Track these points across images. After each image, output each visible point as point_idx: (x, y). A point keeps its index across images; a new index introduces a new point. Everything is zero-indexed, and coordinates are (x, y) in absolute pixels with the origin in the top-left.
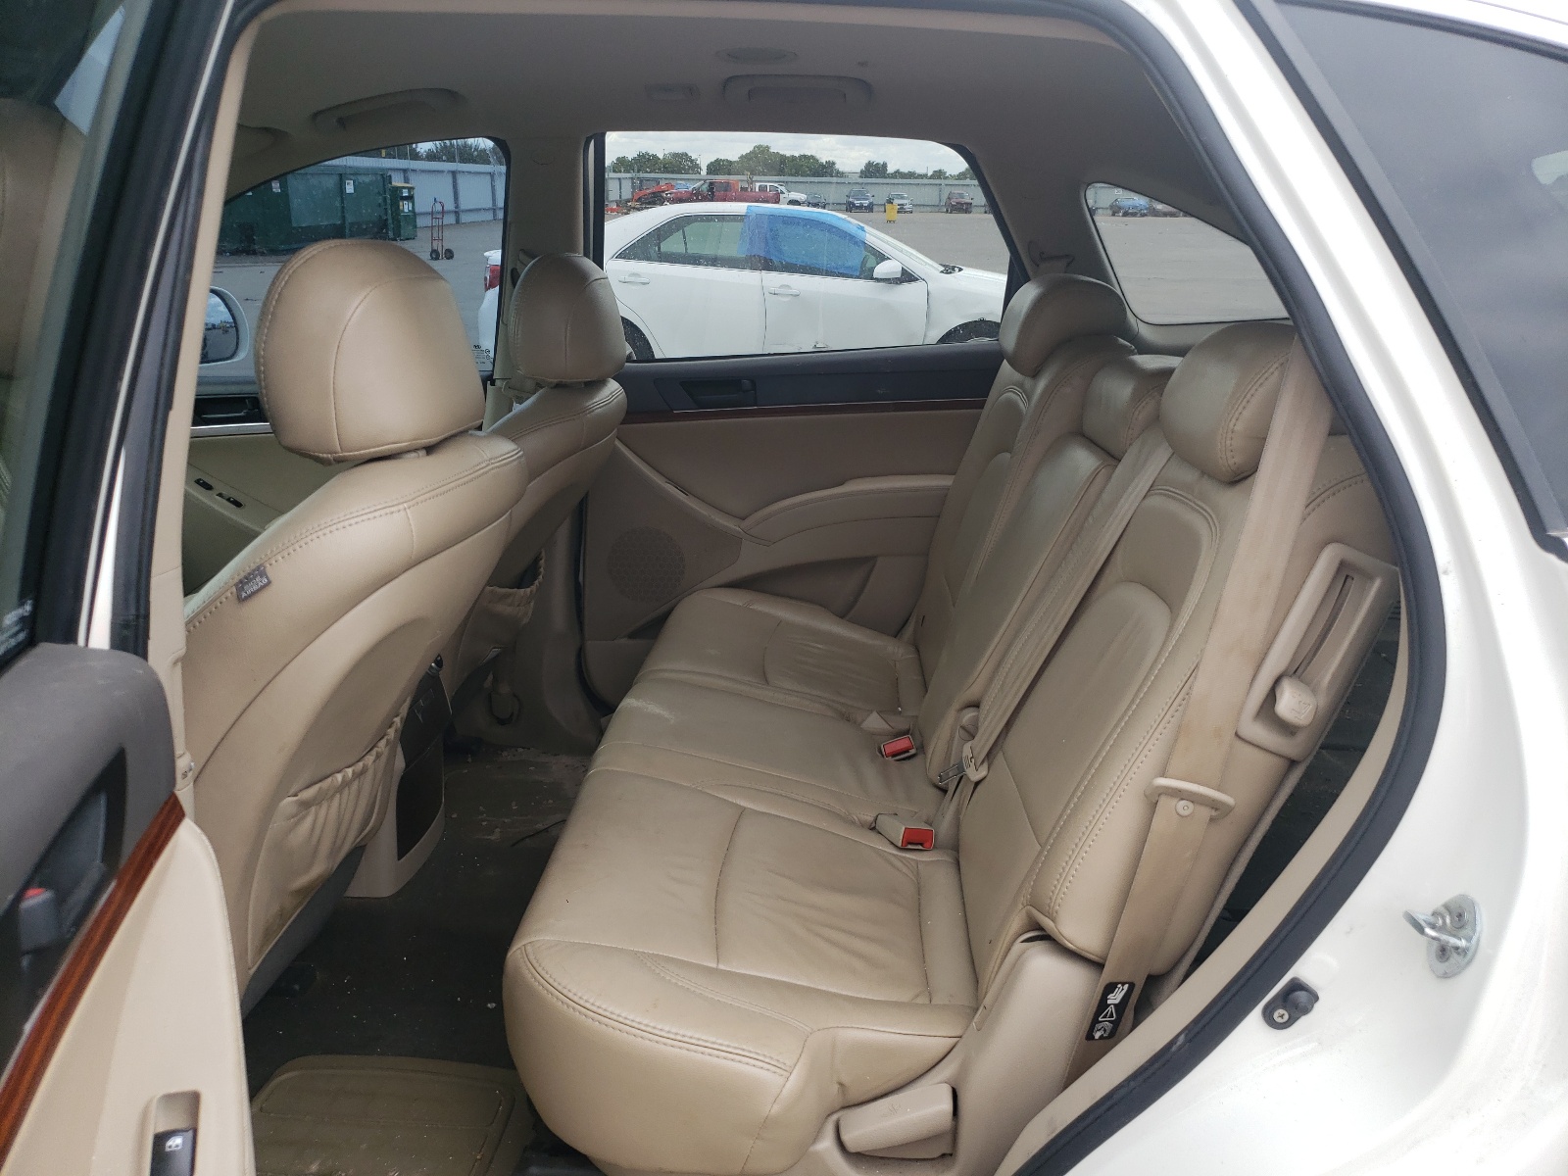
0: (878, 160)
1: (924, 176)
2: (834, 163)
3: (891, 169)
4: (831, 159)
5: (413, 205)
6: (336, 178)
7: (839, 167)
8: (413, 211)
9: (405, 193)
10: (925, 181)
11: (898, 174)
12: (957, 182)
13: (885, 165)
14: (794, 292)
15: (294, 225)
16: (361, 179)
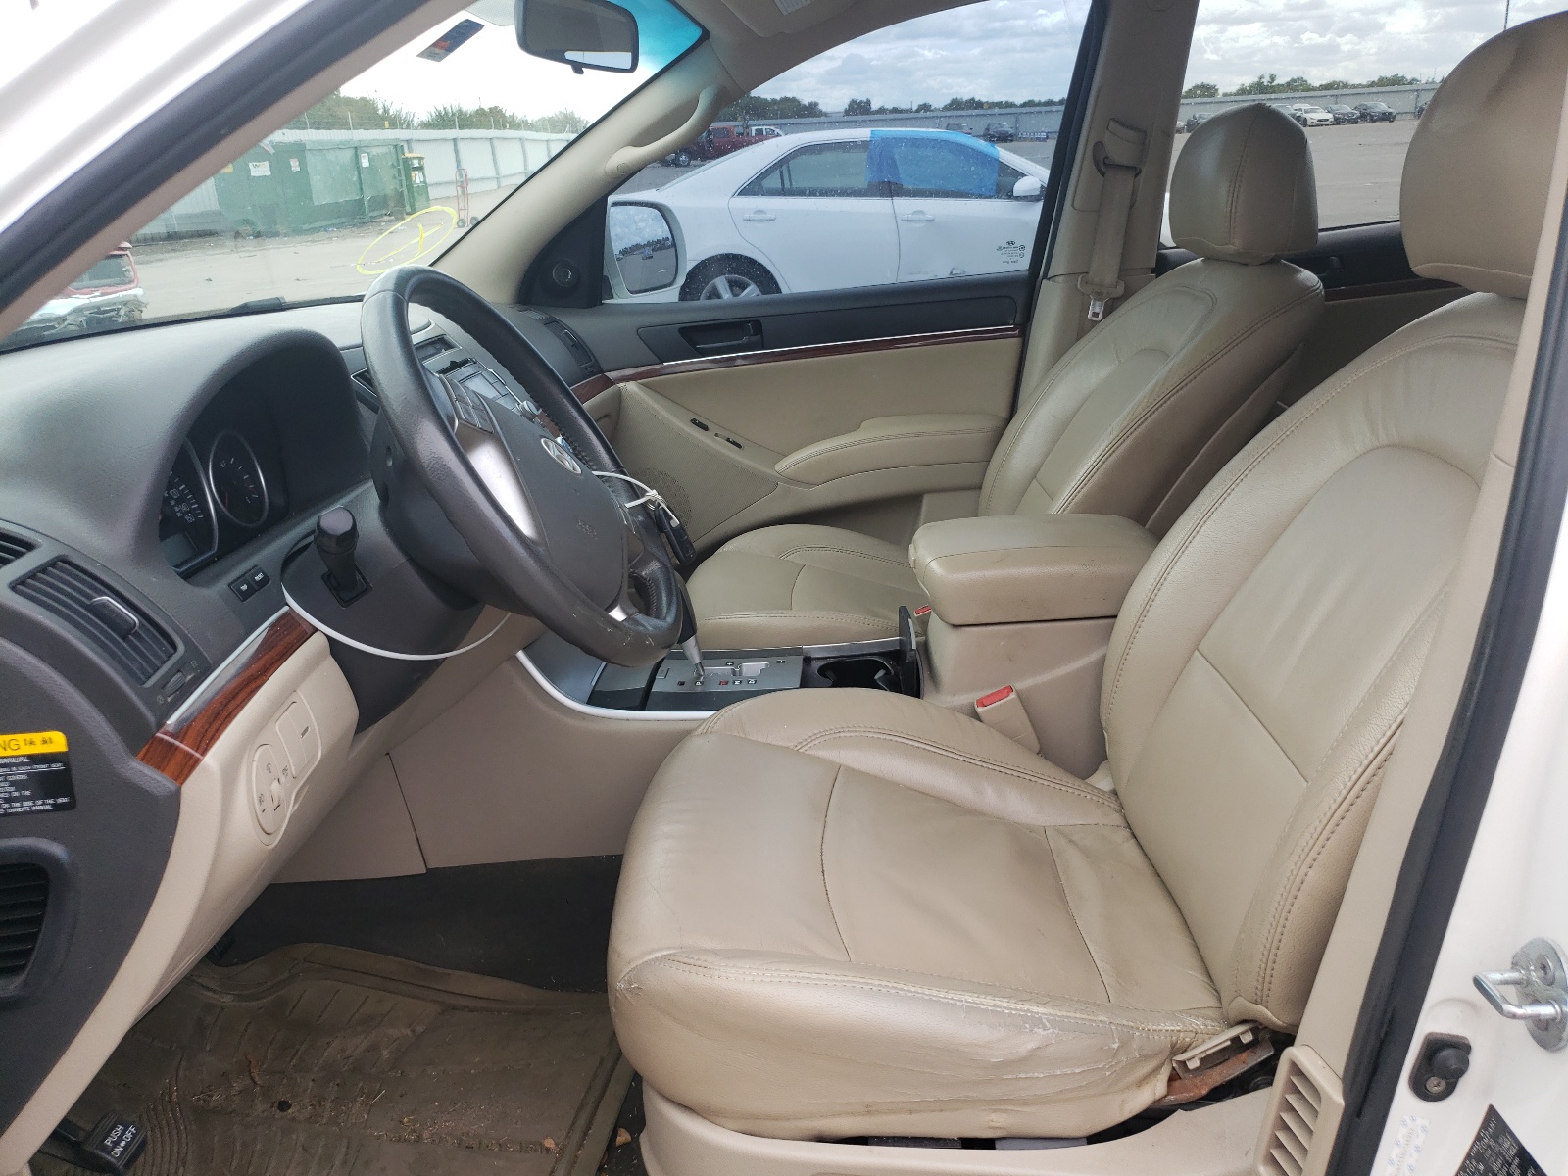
0: (861, 97)
1: (910, 111)
2: (816, 104)
3: (875, 106)
4: (813, 100)
5: (424, 176)
6: (352, 151)
7: (823, 107)
8: (425, 182)
9: (416, 163)
10: (912, 115)
11: (882, 110)
12: (943, 114)
13: (868, 102)
14: (930, 217)
15: (316, 203)
16: (375, 151)
